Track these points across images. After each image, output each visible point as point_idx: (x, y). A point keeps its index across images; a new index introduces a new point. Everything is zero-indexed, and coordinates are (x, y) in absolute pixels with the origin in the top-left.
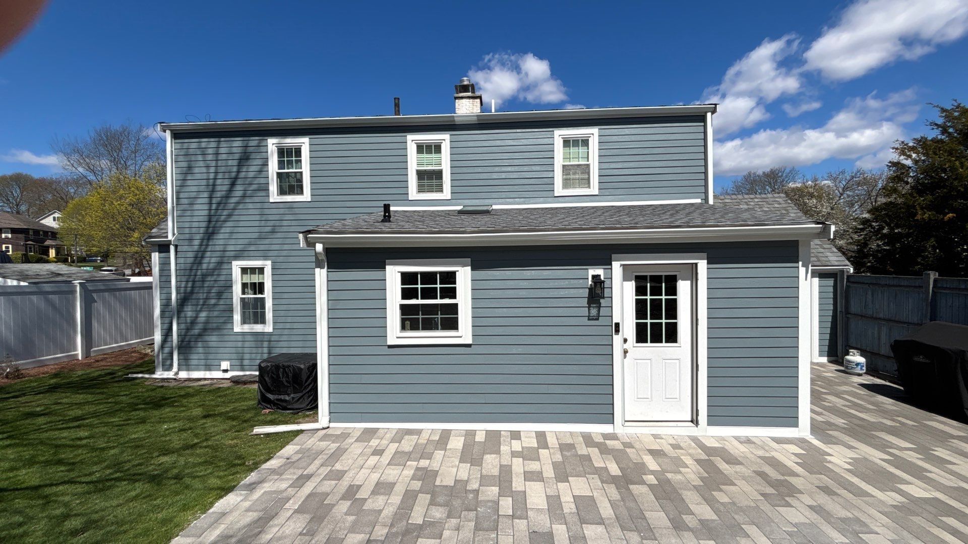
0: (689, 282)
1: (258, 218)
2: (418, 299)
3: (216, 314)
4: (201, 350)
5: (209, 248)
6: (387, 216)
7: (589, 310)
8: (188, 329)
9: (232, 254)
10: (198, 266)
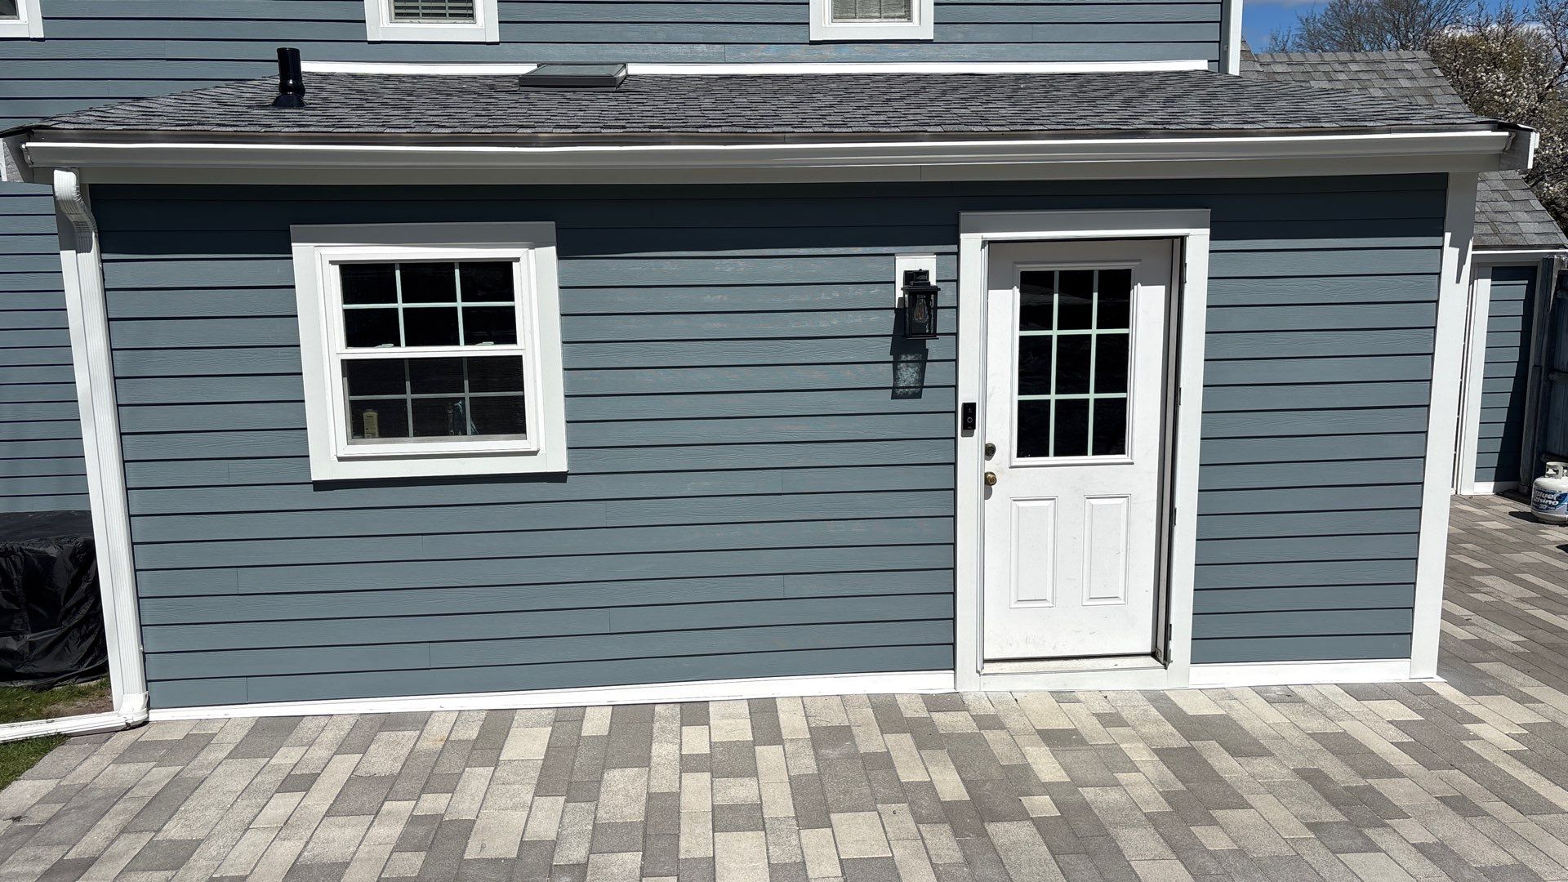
0: (1160, 291)
2: (398, 344)
6: (290, 88)
7: (895, 370)
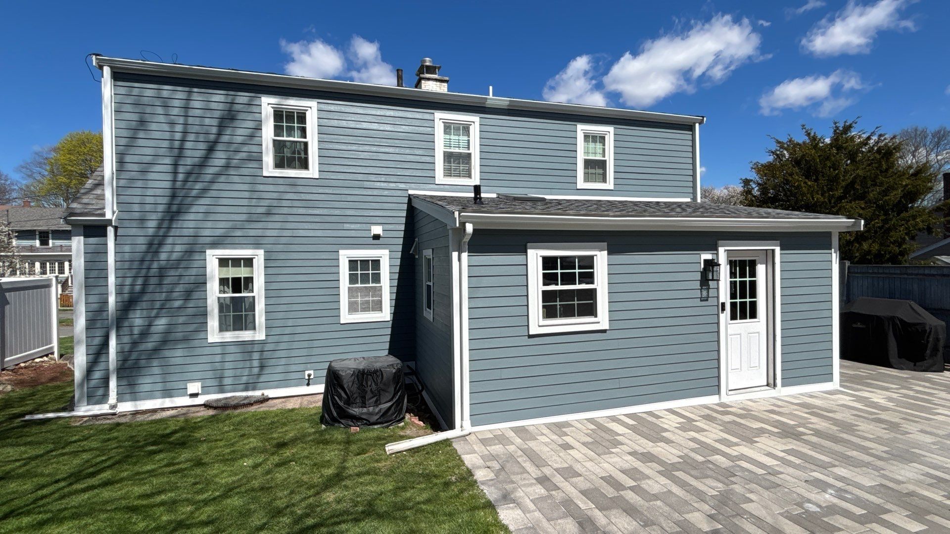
0: (764, 266)
1: (247, 195)
2: (557, 284)
3: (181, 320)
4: (156, 370)
5: (173, 232)
7: (701, 292)
8: (134, 344)
9: (208, 240)
10: (153, 257)
